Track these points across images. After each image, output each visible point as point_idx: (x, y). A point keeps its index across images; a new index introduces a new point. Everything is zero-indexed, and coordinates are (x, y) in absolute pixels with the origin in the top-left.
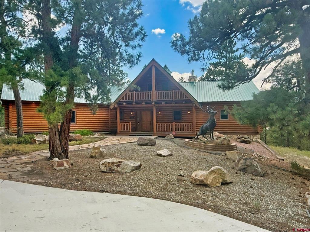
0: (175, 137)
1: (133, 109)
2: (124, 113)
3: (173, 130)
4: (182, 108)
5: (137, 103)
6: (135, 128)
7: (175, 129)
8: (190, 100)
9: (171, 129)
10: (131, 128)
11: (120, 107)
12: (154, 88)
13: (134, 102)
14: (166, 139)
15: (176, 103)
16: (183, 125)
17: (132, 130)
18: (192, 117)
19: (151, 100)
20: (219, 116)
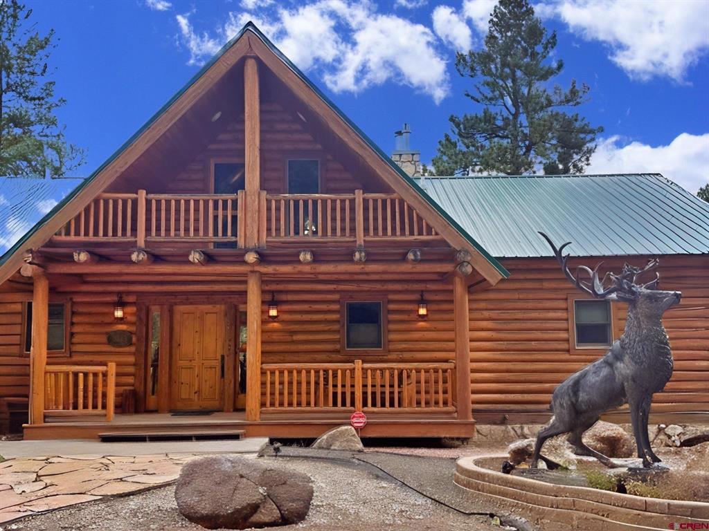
0: (368, 442)
1: (129, 293)
2: (73, 313)
3: (353, 404)
4: (391, 287)
5: (156, 258)
6: (134, 393)
7: (365, 393)
8: (444, 243)
9: (335, 394)
10: (117, 395)
11: (49, 276)
12: (252, 177)
13: (140, 250)
14: (323, 453)
15: (370, 258)
16: (396, 372)
17: (117, 407)
18: (450, 335)
19: (236, 242)
20: (567, 330)
